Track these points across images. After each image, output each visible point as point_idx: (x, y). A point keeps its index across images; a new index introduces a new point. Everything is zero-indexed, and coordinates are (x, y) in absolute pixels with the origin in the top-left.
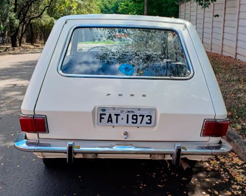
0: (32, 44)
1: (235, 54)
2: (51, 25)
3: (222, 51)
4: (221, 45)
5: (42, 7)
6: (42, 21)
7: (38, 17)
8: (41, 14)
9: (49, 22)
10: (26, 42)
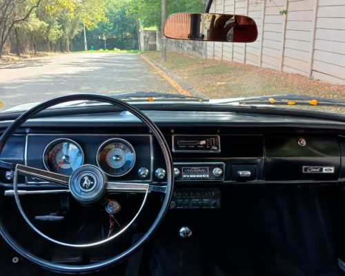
0: (18, 55)
1: (309, 71)
2: (42, 31)
3: (283, 66)
4: (281, 57)
5: (28, 8)
6: (30, 26)
7: (23, 20)
8: (28, 16)
9: (39, 27)
10: (11, 52)
